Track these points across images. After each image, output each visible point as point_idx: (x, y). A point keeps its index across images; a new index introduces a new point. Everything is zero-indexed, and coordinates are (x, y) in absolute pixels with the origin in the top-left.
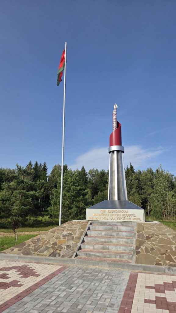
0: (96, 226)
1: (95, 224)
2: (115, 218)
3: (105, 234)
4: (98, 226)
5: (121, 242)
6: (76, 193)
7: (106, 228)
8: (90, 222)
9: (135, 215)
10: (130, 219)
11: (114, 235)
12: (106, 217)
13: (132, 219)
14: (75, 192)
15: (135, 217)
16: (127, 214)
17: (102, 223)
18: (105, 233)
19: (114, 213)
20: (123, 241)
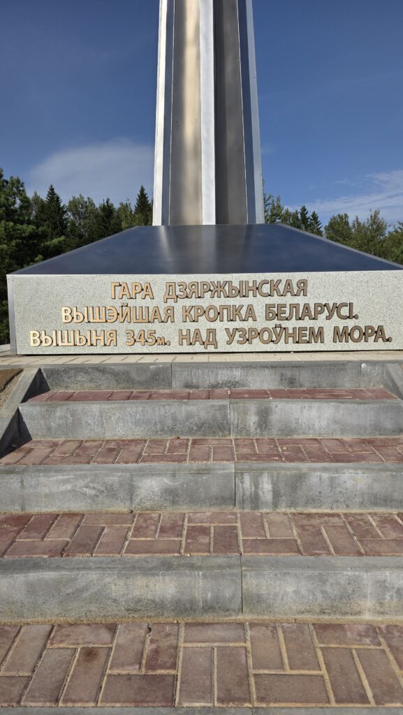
0: (79, 407)
1: (74, 389)
2: (212, 332)
3: (172, 495)
4: (95, 408)
5: (369, 603)
6: (17, 245)
7: (169, 422)
8: (27, 377)
9: (351, 305)
10: (318, 335)
11: (255, 501)
12: (156, 326)
13: (328, 334)
14: (13, 243)
15: (351, 323)
16: (301, 301)
17: (126, 373)
18: (167, 481)
19: (206, 301)
20: (382, 586)
